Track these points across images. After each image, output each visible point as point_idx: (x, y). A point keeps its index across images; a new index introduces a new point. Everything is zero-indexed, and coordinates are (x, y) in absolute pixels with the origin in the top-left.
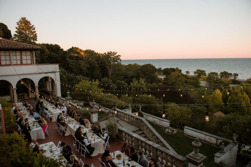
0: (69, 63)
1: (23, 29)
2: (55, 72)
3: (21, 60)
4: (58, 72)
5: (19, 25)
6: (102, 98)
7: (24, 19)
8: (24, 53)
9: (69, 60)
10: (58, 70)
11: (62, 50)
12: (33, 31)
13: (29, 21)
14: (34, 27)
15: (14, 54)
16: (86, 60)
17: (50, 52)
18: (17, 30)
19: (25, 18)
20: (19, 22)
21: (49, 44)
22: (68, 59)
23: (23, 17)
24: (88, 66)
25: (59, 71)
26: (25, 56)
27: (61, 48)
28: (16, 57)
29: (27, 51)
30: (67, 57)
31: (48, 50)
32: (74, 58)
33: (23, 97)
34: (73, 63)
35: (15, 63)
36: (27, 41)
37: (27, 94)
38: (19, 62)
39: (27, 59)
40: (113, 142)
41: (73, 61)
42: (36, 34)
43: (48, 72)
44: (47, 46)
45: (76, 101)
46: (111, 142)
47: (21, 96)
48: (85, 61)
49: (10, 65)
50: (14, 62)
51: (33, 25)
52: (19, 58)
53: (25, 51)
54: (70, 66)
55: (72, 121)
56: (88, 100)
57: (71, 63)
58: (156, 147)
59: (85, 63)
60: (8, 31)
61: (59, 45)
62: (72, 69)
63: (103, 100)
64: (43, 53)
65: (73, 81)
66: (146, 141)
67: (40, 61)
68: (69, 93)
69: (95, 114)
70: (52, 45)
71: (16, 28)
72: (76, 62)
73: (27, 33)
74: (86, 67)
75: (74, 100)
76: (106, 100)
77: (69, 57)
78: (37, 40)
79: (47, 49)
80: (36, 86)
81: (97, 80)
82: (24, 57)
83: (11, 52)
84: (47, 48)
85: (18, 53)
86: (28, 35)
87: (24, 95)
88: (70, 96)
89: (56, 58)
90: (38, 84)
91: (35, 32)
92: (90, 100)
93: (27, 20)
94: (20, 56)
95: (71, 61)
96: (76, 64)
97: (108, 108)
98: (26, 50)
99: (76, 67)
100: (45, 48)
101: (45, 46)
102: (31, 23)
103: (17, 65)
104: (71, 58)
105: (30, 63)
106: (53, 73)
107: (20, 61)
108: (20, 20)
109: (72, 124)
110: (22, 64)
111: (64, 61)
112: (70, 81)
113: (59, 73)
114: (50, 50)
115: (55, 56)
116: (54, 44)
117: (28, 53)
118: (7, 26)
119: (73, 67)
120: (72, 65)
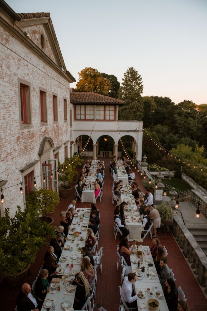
0: (177, 121)
1: (129, 80)
2: (138, 131)
3: (105, 115)
4: (141, 131)
5: (126, 76)
6: (197, 172)
7: (131, 69)
8: (107, 108)
9: (176, 117)
10: (141, 128)
11: (173, 103)
12: (140, 81)
13: (136, 71)
14: (141, 77)
15: (98, 109)
16: (199, 118)
17: (158, 106)
18: (123, 82)
19: (133, 68)
20: (126, 73)
21: (159, 97)
22: (176, 115)
23: (131, 67)
24: (201, 126)
25: (143, 130)
26: (109, 111)
27: (172, 102)
28: (100, 112)
29: (111, 106)
30: (175, 113)
31: (156, 104)
32: (183, 114)
33: (107, 154)
34: (181, 120)
35: (98, 119)
36: (131, 94)
37: (112, 152)
38: (102, 118)
39: (101, 114)
40: (162, 234)
41: (181, 118)
42: (143, 85)
43: (130, 130)
44: (155, 100)
45: (165, 169)
46: (159, 232)
47: (106, 153)
48: (197, 119)
49: (93, 120)
50: (98, 117)
51: (140, 75)
52: (102, 113)
53: (109, 106)
54: (177, 124)
55: (126, 191)
56: (182, 170)
57: (179, 121)
58: (203, 263)
59: (198, 122)
60: (117, 83)
61: (170, 98)
62: (179, 128)
63: (197, 175)
64: (149, 107)
65: (176, 144)
66: (195, 248)
67: (143, 116)
68: (146, 158)
69: (159, 190)
70: (161, 98)
71: (123, 80)
72: (185, 120)
73: (133, 84)
74: (196, 128)
75: (163, 168)
76: (202, 175)
77: (178, 114)
78: (142, 92)
79: (154, 103)
80: (116, 145)
81: (203, 146)
82: (107, 113)
83: (95, 106)
84: (155, 101)
85: (102, 108)
86: (133, 87)
87: (108, 153)
88: (146, 162)
89: (163, 113)
90: (117, 142)
91: (142, 82)
92: (183, 171)
93: (134, 70)
94: (104, 111)
95: (179, 119)
96: (185, 122)
97: (202, 186)
98: (110, 104)
99: (184, 126)
100: (152, 101)
101: (153, 99)
102: (138, 73)
103: (100, 120)
104: (180, 114)
105: (113, 119)
106: (135, 132)
107: (103, 116)
108: (128, 70)
109: (126, 195)
110: (105, 120)
111: (171, 118)
112: (173, 143)
113: (142, 133)
114: (158, 104)
115: (162, 111)
116: (163, 97)
117: (112, 108)
118: (117, 78)
119: (180, 126)
120: (180, 123)
